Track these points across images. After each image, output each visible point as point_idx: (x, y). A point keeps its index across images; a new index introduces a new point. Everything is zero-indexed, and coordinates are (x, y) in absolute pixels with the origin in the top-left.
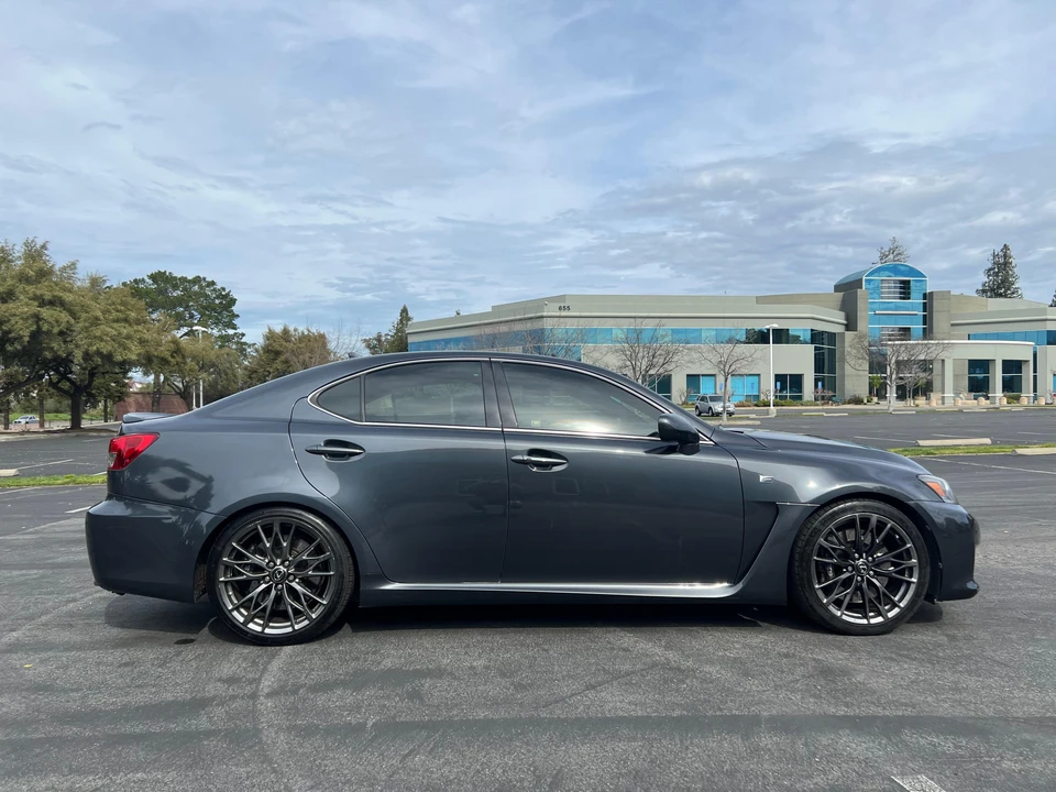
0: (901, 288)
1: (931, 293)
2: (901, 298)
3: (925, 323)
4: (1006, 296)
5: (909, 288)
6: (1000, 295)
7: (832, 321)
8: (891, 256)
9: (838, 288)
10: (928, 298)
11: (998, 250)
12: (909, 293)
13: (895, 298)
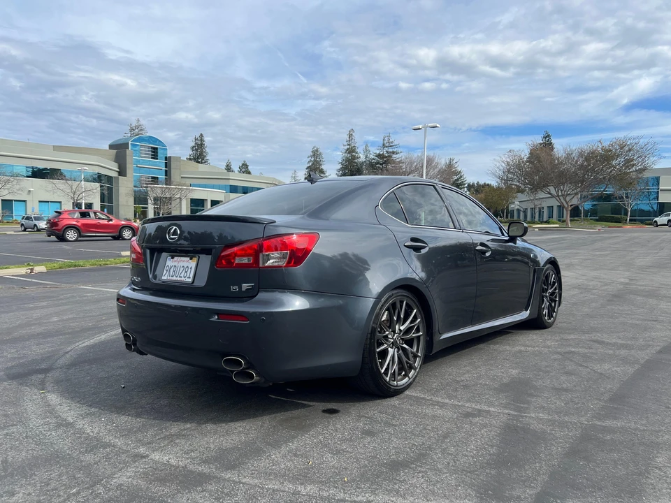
0: (152, 152)
1: (170, 157)
2: (152, 158)
3: (166, 175)
4: (202, 163)
5: (157, 152)
6: (199, 162)
7: (111, 169)
8: (137, 130)
9: (111, 147)
10: (168, 160)
11: (197, 137)
12: (157, 156)
13: (148, 158)
